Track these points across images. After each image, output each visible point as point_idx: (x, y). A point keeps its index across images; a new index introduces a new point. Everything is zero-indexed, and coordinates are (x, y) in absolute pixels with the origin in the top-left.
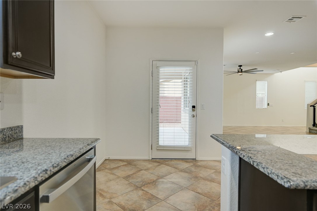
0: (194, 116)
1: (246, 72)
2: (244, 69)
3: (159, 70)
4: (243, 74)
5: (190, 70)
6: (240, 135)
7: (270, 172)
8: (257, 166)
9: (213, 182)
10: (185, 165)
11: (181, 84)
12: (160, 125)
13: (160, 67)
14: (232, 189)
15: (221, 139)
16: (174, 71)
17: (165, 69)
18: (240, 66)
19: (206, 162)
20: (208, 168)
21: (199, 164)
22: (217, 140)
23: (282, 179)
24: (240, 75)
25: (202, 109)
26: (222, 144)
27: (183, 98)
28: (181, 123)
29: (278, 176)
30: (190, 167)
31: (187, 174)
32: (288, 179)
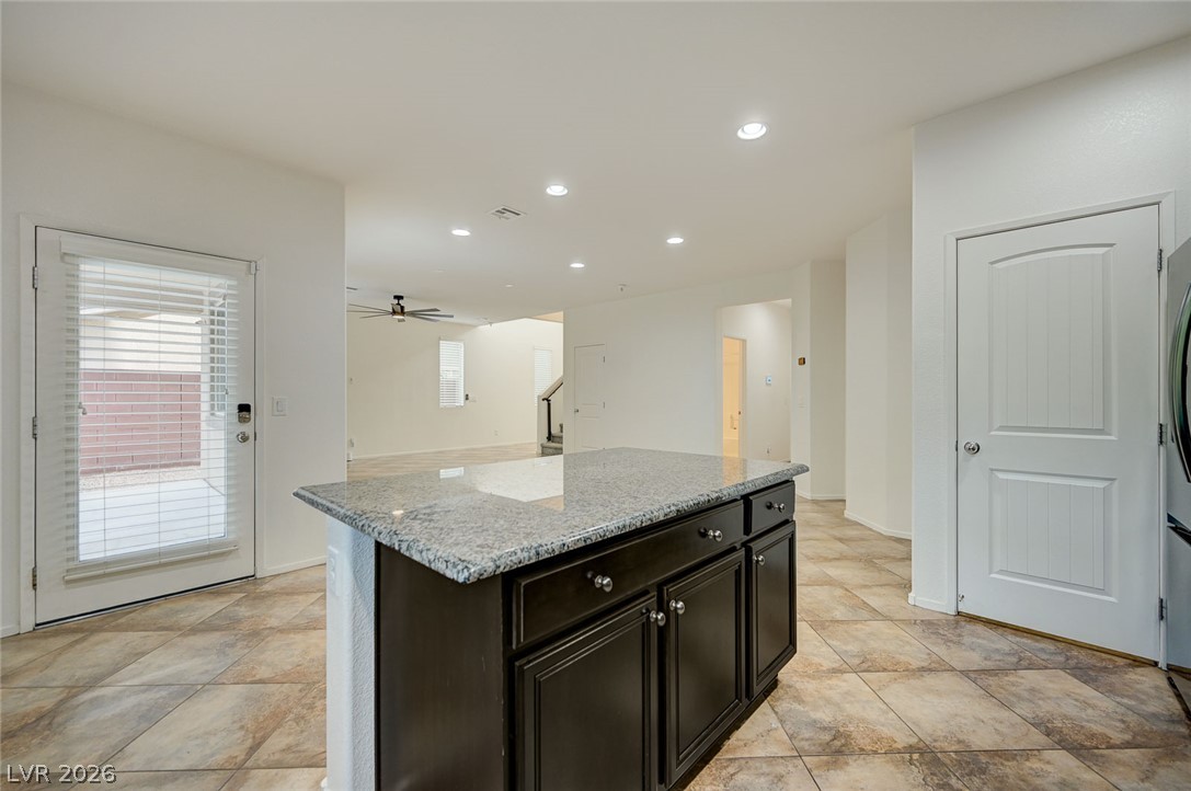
0: (245, 439)
1: (413, 314)
2: (409, 306)
3: (78, 270)
4: (406, 318)
5: (230, 287)
6: (382, 478)
7: (432, 558)
8: (408, 549)
9: (315, 629)
10: (210, 607)
11: (198, 330)
12: (81, 482)
13: (78, 257)
14: (355, 630)
15: (325, 498)
16: (157, 283)
17: (108, 270)
18: (399, 298)
19: (290, 578)
20: (297, 594)
21: (267, 587)
22: (312, 503)
23: (455, 566)
24: (399, 321)
25: (277, 413)
26: (326, 512)
27: (205, 378)
28: (199, 464)
29: (447, 562)
30: (232, 609)
31: (217, 635)
32: (465, 564)
